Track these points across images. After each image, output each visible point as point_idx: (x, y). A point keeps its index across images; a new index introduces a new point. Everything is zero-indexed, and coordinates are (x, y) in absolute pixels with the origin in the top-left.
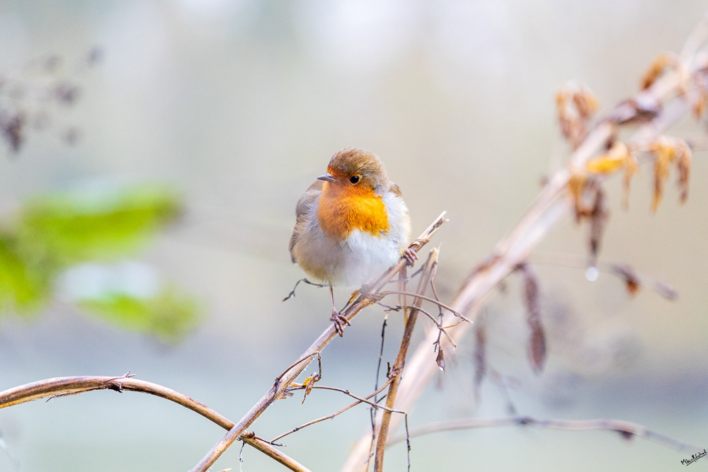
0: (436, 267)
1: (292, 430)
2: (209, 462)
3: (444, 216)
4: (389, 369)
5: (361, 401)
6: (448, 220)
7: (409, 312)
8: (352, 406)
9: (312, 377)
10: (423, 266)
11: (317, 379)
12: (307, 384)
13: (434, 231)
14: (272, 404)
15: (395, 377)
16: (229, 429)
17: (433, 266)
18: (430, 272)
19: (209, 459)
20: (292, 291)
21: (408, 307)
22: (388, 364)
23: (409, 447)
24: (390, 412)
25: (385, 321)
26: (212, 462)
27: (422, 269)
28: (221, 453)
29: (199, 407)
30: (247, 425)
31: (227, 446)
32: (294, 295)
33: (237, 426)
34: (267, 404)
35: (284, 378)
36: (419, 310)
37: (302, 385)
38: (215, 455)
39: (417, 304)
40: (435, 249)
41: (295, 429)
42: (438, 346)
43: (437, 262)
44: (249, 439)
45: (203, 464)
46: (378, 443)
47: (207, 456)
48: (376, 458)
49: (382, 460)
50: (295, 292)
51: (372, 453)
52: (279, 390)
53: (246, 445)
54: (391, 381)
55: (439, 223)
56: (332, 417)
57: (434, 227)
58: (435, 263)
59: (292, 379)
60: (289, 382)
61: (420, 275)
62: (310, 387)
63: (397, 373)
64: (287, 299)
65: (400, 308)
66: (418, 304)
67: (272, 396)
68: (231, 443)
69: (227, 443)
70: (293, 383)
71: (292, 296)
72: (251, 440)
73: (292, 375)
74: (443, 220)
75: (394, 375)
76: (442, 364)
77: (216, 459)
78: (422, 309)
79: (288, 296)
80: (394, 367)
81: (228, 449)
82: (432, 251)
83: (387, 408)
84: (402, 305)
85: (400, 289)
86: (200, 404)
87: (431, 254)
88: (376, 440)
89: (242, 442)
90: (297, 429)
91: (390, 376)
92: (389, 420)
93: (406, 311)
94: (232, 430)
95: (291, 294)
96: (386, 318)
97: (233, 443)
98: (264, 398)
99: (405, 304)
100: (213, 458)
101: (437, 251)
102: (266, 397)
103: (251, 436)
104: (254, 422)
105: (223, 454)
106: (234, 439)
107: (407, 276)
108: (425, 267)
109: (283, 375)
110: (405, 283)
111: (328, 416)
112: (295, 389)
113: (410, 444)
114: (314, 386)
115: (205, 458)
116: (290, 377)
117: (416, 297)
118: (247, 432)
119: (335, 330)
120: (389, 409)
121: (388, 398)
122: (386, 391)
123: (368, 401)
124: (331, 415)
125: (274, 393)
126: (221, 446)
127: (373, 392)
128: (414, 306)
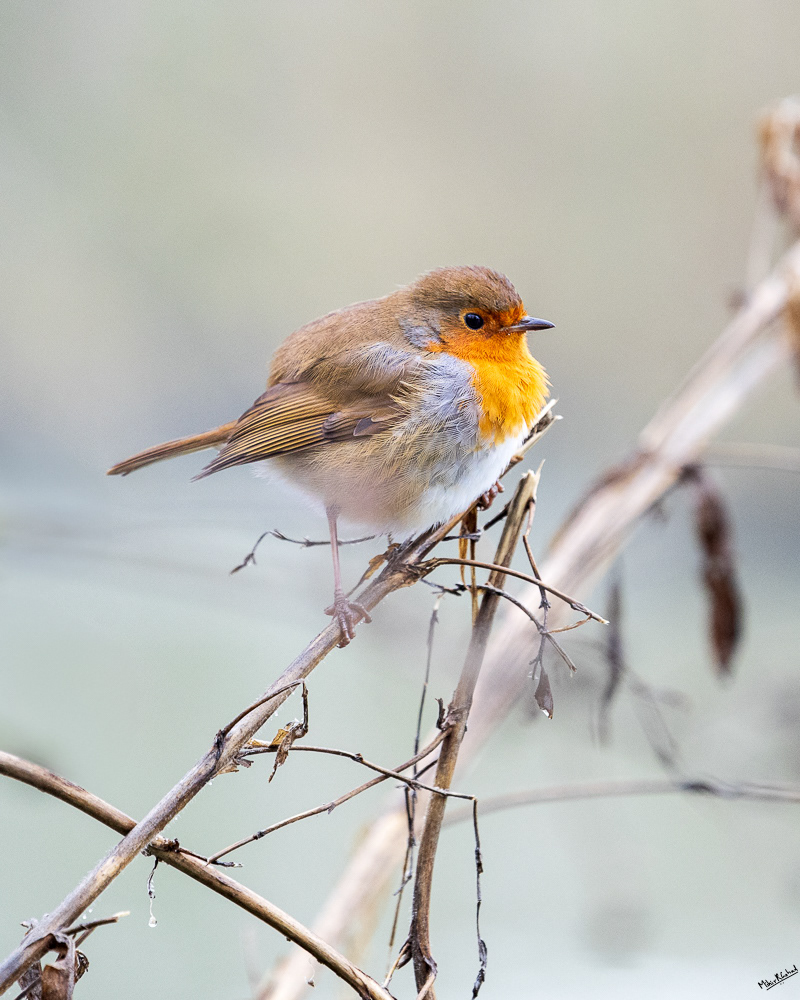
0: (533, 507)
1: (251, 837)
2: (85, 898)
3: (552, 409)
4: (442, 711)
5: (387, 775)
6: (559, 417)
7: (480, 596)
8: (369, 786)
9: (290, 729)
10: (507, 506)
11: (298, 733)
12: (280, 742)
13: (532, 440)
14: (210, 783)
15: (453, 726)
16: (125, 830)
17: (527, 507)
18: (522, 518)
19: (85, 892)
20: (250, 552)
21: (480, 588)
22: (440, 702)
23: (479, 865)
24: (444, 797)
25: (435, 613)
26: (92, 898)
27: (504, 513)
28: (109, 880)
29: (69, 790)
30: (161, 824)
31: (122, 865)
32: (254, 562)
33: (141, 825)
34: (201, 782)
35: (235, 730)
36: (499, 594)
37: (269, 743)
38: (98, 884)
39: (497, 581)
40: (531, 472)
41: (256, 834)
42: (539, 667)
43: (535, 498)
44: (168, 853)
45: (73, 902)
46: (420, 857)
47: (82, 885)
48: (417, 888)
49: (429, 891)
50: (256, 556)
51: (407, 873)
52: (224, 754)
53: (162, 864)
54: (445, 734)
55: (544, 423)
56: (330, 809)
57: (533, 431)
58: (530, 501)
59: (250, 733)
60: (244, 739)
61: (501, 523)
62: (286, 748)
63: (457, 720)
64: (239, 568)
65: (462, 588)
66: (499, 582)
67: (210, 768)
68: (129, 859)
69: (122, 860)
70: (254, 739)
71: (250, 563)
72: (171, 855)
73: (250, 726)
74: (550, 417)
75: (451, 723)
76: (547, 704)
77: (100, 891)
78: (506, 593)
79: (242, 563)
80: (450, 708)
81: (122, 872)
82: (525, 475)
83: (436, 789)
84: (468, 582)
85: (463, 555)
86: (71, 785)
87: (523, 483)
88: (416, 849)
89: (153, 858)
90: (261, 835)
91: (443, 724)
92: (441, 813)
93: (474, 595)
94: (131, 834)
95: (248, 559)
96: (436, 607)
97: (133, 860)
98: (195, 770)
99: (473, 580)
100: (93, 890)
101: (535, 477)
102: (196, 769)
103: (173, 847)
104: (176, 818)
105: (113, 881)
106: (136, 853)
107: (478, 528)
108: (510, 510)
109: (232, 725)
110: (473, 542)
111: (321, 807)
112: (257, 752)
113: (482, 860)
114: (293, 746)
115: (77, 891)
116: (246, 730)
117: (493, 569)
118: (161, 838)
119: (337, 633)
120: (442, 791)
121: (441, 768)
122: (436, 754)
123: (401, 774)
124: (328, 804)
125: (214, 760)
126: (110, 866)
127: (410, 756)
128: (491, 587)
